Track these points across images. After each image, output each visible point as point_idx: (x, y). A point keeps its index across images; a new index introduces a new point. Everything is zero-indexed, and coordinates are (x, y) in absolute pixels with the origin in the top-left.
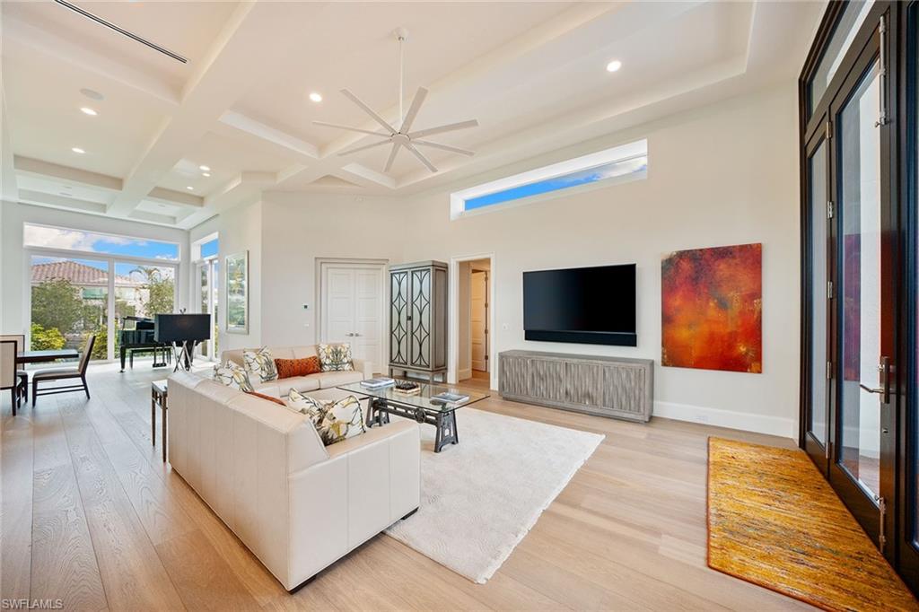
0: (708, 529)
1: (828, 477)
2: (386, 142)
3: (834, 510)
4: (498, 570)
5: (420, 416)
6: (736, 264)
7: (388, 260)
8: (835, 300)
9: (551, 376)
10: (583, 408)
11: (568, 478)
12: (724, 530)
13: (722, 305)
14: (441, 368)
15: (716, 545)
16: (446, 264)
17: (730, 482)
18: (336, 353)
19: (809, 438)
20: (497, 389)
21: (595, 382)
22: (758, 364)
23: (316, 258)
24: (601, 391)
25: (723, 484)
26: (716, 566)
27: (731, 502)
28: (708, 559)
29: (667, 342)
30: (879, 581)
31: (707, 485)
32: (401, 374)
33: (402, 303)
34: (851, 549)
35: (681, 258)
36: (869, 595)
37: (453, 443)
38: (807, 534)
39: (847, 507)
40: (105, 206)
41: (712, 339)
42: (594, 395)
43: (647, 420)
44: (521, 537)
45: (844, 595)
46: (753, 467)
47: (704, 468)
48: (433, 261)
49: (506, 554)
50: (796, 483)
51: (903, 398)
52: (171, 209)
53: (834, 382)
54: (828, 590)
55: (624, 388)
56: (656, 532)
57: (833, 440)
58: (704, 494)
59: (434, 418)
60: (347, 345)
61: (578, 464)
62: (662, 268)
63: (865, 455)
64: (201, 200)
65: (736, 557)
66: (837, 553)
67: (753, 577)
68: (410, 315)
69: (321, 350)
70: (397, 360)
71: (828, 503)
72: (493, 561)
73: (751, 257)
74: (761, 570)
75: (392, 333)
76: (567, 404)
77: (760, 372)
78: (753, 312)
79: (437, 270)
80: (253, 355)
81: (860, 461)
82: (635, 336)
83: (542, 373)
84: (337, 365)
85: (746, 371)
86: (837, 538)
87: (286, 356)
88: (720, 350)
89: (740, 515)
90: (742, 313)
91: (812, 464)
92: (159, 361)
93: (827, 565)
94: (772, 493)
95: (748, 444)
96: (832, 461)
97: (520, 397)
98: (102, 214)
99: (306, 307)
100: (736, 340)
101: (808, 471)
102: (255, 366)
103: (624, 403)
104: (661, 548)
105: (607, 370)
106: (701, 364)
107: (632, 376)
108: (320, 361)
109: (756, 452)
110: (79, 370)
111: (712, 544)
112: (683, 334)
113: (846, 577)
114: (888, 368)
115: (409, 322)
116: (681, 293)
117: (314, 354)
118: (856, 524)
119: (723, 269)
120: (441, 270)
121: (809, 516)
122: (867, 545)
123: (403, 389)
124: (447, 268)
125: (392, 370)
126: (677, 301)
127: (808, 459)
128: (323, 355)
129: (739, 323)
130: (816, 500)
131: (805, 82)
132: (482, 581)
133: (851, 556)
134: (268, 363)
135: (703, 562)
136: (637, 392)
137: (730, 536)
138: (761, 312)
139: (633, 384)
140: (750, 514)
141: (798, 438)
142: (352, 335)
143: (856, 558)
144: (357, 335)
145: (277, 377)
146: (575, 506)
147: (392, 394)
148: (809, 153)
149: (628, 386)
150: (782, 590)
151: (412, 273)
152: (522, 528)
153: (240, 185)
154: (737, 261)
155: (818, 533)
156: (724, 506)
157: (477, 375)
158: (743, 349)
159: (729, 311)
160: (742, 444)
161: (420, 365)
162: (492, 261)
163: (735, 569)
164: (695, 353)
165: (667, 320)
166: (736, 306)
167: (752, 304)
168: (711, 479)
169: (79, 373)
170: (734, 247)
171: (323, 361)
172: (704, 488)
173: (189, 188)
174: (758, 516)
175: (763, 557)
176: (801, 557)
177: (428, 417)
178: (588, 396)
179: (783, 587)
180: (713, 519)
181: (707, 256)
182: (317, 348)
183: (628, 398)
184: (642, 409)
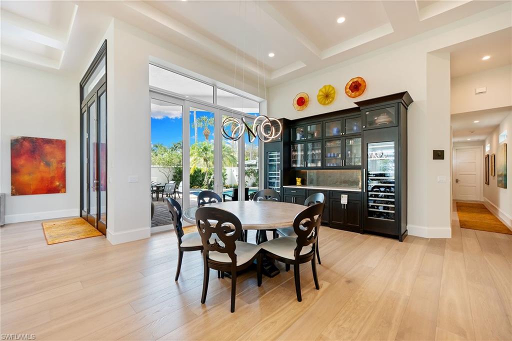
6: (54, 147)
8: (88, 164)
12: (53, 238)
13: (48, 164)
15: (50, 241)
17: (54, 230)
19: (83, 212)
22: (64, 189)
25: (51, 231)
27: (55, 233)
29: (14, 183)
34: (89, 230)
35: (24, 140)
41: (42, 180)
43: (2, 225)
46: (62, 225)
47: (42, 230)
50: (77, 224)
62: (11, 144)
67: (63, 241)
71: (86, 225)
73: (61, 145)
77: (65, 192)
78: (62, 168)
85: (59, 193)
88: (47, 185)
89: (58, 234)
90: (57, 168)
91: (83, 219)
94: (69, 228)
100: (54, 180)
101: (81, 221)
106: (35, 192)
109: (64, 221)
112: (26, 178)
116: (24, 157)
119: (48, 148)
121: (80, 228)
129: (56, 172)
130: (83, 225)
131: (81, 85)
138: (65, 168)
140: (61, 233)
141: (79, 214)
148: (82, 112)
155: (82, 230)
156: (52, 234)
158: (57, 183)
159: (51, 167)
163: (57, 242)
164: (33, 187)
165: (14, 171)
166: (54, 165)
167: (62, 164)
168: (45, 231)
170: (53, 139)
174: (64, 233)
175: (65, 238)
176: (76, 235)
181: (39, 141)
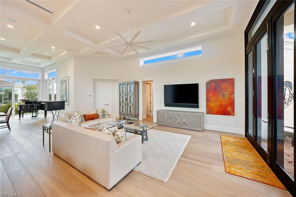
0: (224, 162)
1: (253, 145)
2: (125, 45)
3: (256, 155)
4: (169, 178)
5: (136, 132)
6: (227, 84)
7: (118, 80)
8: (255, 96)
9: (173, 118)
10: (183, 127)
11: (183, 150)
12: (229, 162)
13: (223, 96)
14: (137, 116)
15: (227, 166)
16: (138, 82)
17: (228, 148)
18: (104, 112)
19: (248, 134)
20: (156, 122)
21: (187, 119)
22: (233, 113)
23: (93, 79)
24: (189, 122)
25: (226, 149)
26: (228, 172)
27: (229, 154)
28: (225, 170)
29: (208, 107)
30: (268, 172)
31: (222, 149)
32: (123, 118)
33: (124, 94)
34: (261, 165)
35: (212, 82)
36: (266, 176)
37: (146, 140)
38: (250, 162)
39: (259, 154)
40: (10, 58)
41: (221, 106)
42: (187, 123)
43: (203, 130)
44: (174, 168)
45: (260, 177)
46: (234, 143)
47: (221, 145)
48: (134, 81)
49: (170, 173)
50: (245, 147)
51: (273, 124)
52: (37, 60)
53: (255, 119)
54: (256, 176)
55: (196, 121)
56: (210, 164)
57: (255, 135)
58: (222, 152)
59: (140, 133)
60: (107, 109)
61: (185, 145)
62: (206, 85)
63: (263, 139)
64: (50, 58)
65: (233, 169)
66: (257, 166)
67: (238, 174)
68: (126, 98)
69: (98, 111)
70: (122, 113)
71: (254, 153)
72: (167, 175)
73: (231, 82)
74: (239, 172)
75: (120, 104)
76: (178, 126)
77: (234, 115)
78: (232, 98)
79: (135, 84)
80: (76, 114)
81: (262, 140)
82: (198, 105)
83: (170, 117)
84: (104, 116)
85: (230, 115)
86: (257, 162)
87: (86, 113)
88: (223, 109)
89: (232, 157)
90: (229, 98)
91: (249, 142)
92: (34, 115)
93: (255, 170)
94: (240, 151)
95: (231, 137)
96: (255, 141)
97: (164, 125)
98: (10, 62)
99: (90, 96)
100: (227, 106)
101: (248, 144)
102: (77, 117)
103: (196, 125)
104: (213, 168)
105: (190, 116)
106: (217, 113)
107: (198, 118)
108: (98, 115)
109: (234, 139)
110: (6, 120)
111: (226, 166)
112: (212, 104)
113: (260, 172)
114: (269, 116)
115: (126, 101)
116: (212, 92)
117: (96, 112)
118: (262, 158)
119: (223, 85)
120: (137, 83)
121: (249, 157)
122: (264, 163)
123: (130, 124)
124: (138, 83)
125: (120, 116)
126: (210, 95)
127: (248, 140)
128: (99, 113)
129: (228, 101)
130: (251, 152)
131: (246, 33)
132: (165, 181)
133: (261, 167)
134: (81, 116)
135: (224, 171)
136: (200, 122)
137: (230, 164)
138: (234, 98)
139: (198, 119)
140: (234, 157)
141: (245, 134)
142: (106, 105)
143: (262, 167)
144: (108, 105)
145: (84, 121)
146: (187, 158)
147: (126, 125)
148: (247, 53)
149: (197, 120)
150: (245, 177)
151: (127, 84)
152: (173, 165)
153: (66, 54)
154: (228, 83)
155: (252, 161)
156: (228, 155)
157: (149, 117)
158: (229, 109)
159: (225, 98)
160: (230, 137)
161: (130, 115)
162: (153, 81)
163: (233, 173)
164: (216, 110)
165: (208, 100)
166: (227, 96)
167: (232, 96)
168: (223, 147)
169: (6, 121)
170: (226, 79)
171: (99, 114)
172: (221, 150)
173: (46, 54)
174: (237, 157)
175: (239, 169)
176: (249, 168)
177: (138, 132)
178: (185, 124)
179: (245, 176)
180: (225, 159)
181: (219, 81)
182: (97, 110)
183: (197, 124)
184: (201, 127)
